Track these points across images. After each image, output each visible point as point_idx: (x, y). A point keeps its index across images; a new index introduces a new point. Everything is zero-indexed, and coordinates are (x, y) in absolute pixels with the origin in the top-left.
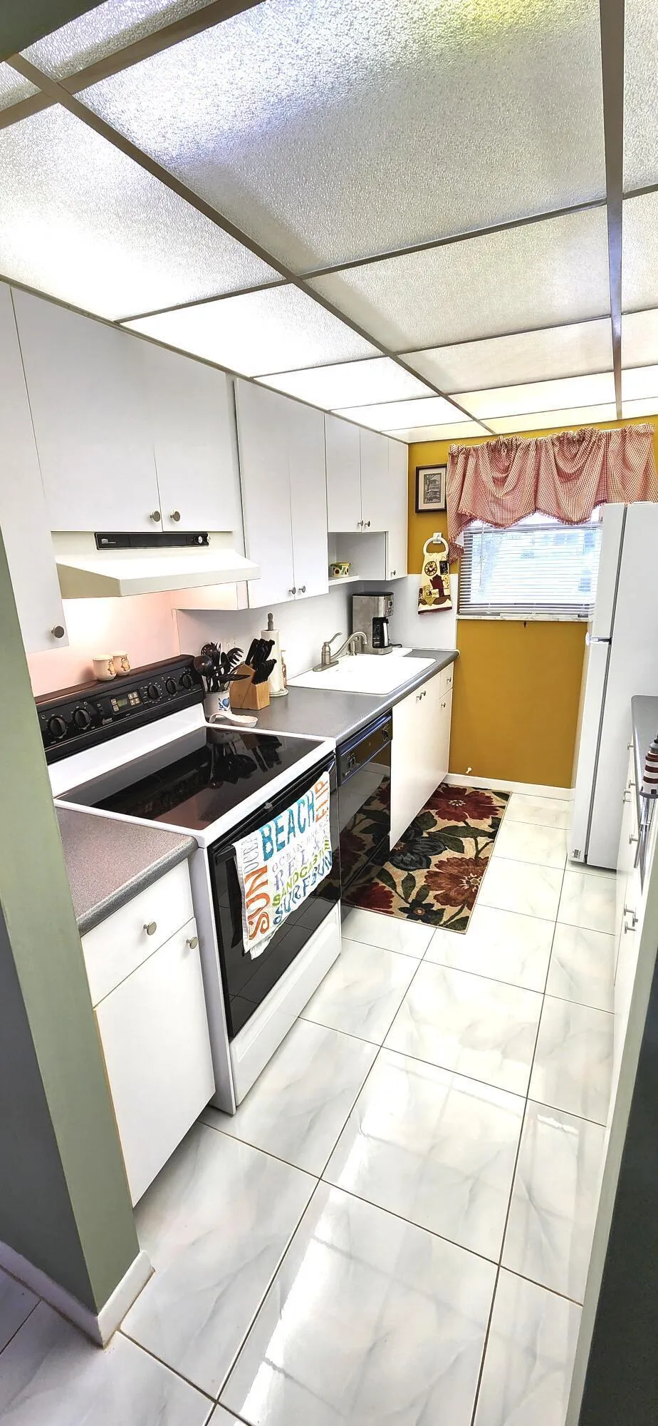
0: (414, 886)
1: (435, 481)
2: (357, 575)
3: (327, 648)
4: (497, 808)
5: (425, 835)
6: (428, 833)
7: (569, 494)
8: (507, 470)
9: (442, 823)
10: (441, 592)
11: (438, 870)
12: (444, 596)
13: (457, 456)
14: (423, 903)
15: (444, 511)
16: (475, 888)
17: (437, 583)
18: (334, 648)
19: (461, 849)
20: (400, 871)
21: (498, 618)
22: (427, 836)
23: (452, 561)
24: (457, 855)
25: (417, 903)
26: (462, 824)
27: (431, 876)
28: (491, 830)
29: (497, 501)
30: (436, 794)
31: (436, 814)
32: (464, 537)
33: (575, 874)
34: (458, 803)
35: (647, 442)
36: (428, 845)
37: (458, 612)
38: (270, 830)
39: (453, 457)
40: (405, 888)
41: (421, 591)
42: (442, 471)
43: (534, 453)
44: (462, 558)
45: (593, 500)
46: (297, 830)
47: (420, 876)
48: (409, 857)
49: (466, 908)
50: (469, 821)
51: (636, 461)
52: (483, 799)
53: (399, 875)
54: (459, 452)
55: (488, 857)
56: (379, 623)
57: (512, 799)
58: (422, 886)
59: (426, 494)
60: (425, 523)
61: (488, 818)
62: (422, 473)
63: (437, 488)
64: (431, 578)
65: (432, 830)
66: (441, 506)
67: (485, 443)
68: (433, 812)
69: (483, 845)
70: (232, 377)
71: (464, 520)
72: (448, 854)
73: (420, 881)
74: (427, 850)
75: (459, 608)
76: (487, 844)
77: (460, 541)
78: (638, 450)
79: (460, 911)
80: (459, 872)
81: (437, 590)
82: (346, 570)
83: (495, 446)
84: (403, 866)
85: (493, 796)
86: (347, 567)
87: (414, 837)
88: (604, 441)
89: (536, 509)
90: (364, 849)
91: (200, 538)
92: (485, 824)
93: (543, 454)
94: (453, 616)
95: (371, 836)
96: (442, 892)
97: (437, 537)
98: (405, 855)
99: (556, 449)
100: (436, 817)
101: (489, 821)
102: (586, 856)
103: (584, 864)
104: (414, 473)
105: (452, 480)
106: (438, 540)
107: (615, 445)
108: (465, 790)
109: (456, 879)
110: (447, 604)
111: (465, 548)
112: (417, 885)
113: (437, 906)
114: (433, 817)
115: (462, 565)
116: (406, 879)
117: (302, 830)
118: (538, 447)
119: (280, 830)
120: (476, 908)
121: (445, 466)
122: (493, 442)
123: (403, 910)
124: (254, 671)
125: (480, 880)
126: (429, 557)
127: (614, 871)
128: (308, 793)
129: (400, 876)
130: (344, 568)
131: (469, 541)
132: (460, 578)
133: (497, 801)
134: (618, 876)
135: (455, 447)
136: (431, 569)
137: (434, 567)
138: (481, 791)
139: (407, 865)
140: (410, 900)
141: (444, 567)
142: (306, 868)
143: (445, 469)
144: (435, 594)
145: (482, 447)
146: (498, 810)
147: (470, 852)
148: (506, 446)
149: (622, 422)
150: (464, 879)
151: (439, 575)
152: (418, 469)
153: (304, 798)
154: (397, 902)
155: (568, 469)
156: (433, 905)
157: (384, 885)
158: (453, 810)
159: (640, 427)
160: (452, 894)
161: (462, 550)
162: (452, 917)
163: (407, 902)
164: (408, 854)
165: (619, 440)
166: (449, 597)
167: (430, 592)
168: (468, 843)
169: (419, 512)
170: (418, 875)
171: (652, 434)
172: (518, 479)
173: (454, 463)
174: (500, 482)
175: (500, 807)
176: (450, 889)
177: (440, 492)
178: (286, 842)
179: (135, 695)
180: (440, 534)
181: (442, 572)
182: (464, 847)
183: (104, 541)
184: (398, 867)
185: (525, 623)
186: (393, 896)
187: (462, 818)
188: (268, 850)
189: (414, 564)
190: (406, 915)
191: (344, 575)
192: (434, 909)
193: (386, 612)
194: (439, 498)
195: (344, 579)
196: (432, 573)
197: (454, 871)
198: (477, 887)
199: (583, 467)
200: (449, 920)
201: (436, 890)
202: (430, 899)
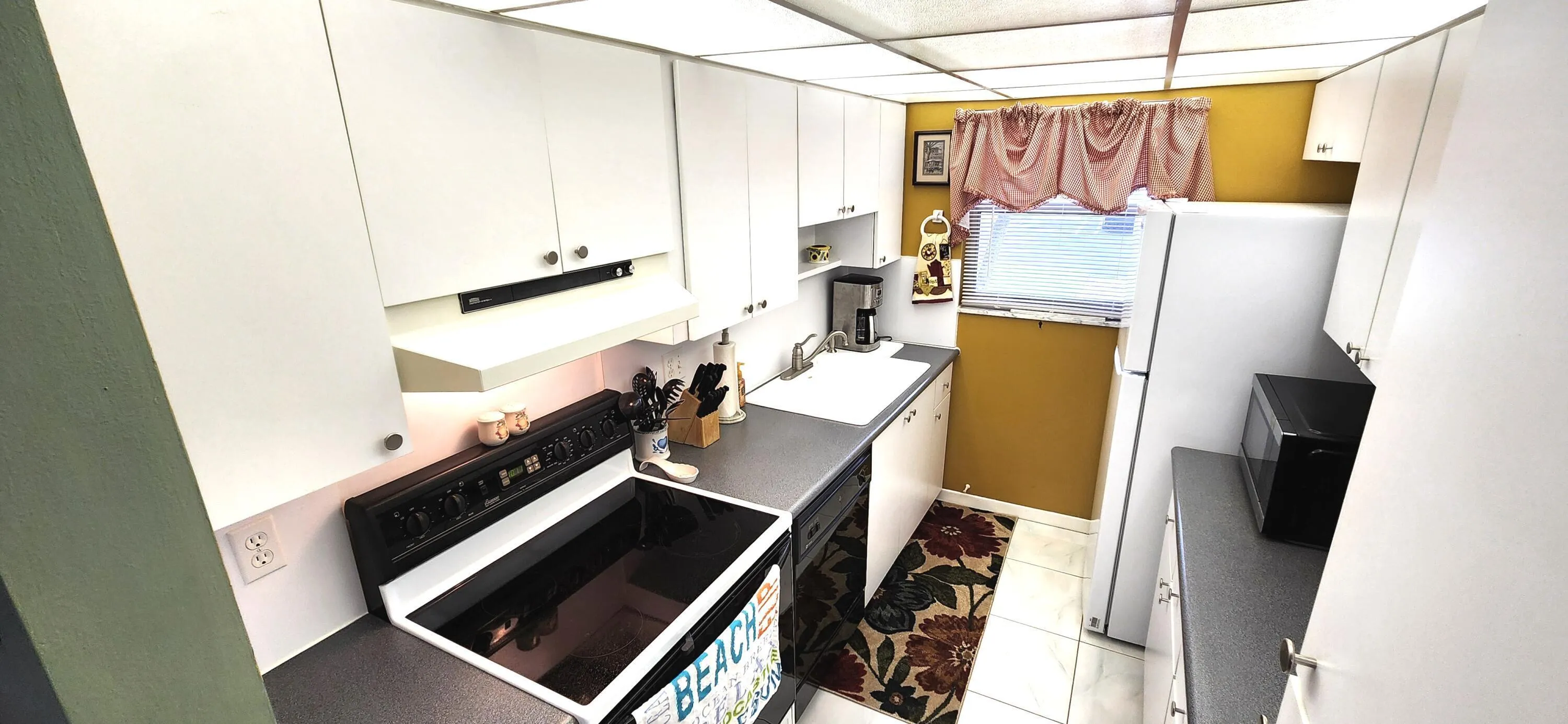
0: (892, 658)
1: (937, 149)
2: (839, 260)
3: (799, 350)
4: (1000, 541)
5: (910, 578)
6: (914, 575)
7: (1100, 175)
8: (1025, 142)
9: (933, 561)
10: (940, 281)
11: (922, 634)
12: (943, 285)
13: (965, 123)
14: (902, 685)
15: (947, 185)
16: (967, 665)
17: (936, 269)
18: (808, 349)
19: (951, 602)
20: (876, 634)
21: (1008, 314)
22: (913, 580)
23: (955, 245)
24: (948, 611)
25: (894, 685)
26: (955, 564)
27: (914, 642)
28: (990, 575)
29: (1011, 179)
30: (928, 517)
31: (925, 546)
32: (971, 217)
33: (1091, 650)
34: (952, 530)
35: (1200, 120)
36: (913, 593)
37: (960, 303)
38: (689, 680)
39: (960, 123)
40: (881, 661)
41: (916, 277)
42: (946, 138)
43: (1059, 125)
44: (968, 241)
45: (1130, 185)
46: (730, 662)
47: (900, 640)
48: (888, 612)
49: (955, 697)
50: (965, 559)
51: (1186, 141)
52: (983, 527)
53: (874, 639)
54: (967, 119)
55: (985, 617)
56: (864, 315)
57: (1018, 527)
58: (903, 658)
59: (926, 163)
60: (923, 197)
61: (987, 555)
62: (922, 139)
63: (940, 158)
64: (929, 263)
65: (919, 571)
66: (942, 179)
67: (999, 110)
68: (922, 543)
69: (980, 597)
70: (671, 58)
71: (970, 200)
72: (937, 609)
73: (900, 651)
74: (911, 601)
75: (961, 299)
76: (985, 596)
77: (965, 223)
78: (1189, 130)
79: (947, 701)
80: (949, 638)
81: (936, 278)
82: (825, 255)
83: (1011, 114)
84: (881, 626)
85: (995, 523)
86: (827, 252)
87: (897, 580)
88: (1146, 115)
89: (1059, 191)
90: (835, 597)
91: (619, 270)
92: (982, 565)
93: (1070, 126)
94: (953, 309)
95: (844, 576)
96: (925, 668)
97: (937, 215)
98: (884, 608)
99: (1087, 122)
100: (925, 552)
101: (988, 560)
102: (1106, 627)
103: (1104, 635)
104: (912, 139)
105: (956, 153)
106: (938, 219)
107: (1160, 120)
108: (961, 511)
109: (943, 649)
110: (947, 295)
111: (971, 229)
112: (896, 656)
113: (919, 693)
114: (921, 550)
115: (967, 249)
116: (883, 645)
117: (736, 659)
118: (1065, 118)
119: (701, 675)
120: (968, 696)
121: (949, 133)
122: (1009, 110)
123: (876, 695)
124: (699, 402)
125: (974, 653)
126: (927, 239)
127: (1142, 648)
128: (748, 608)
129: (875, 641)
130: (824, 253)
131: (975, 222)
132: (963, 264)
133: (999, 531)
134: (1147, 656)
135: (962, 111)
136: (929, 253)
137: (932, 250)
138: (981, 514)
139: (885, 623)
140: (886, 681)
141: (945, 251)
142: (742, 702)
143: (949, 136)
144: (933, 282)
145: (996, 114)
146: (1000, 544)
147: (963, 610)
148: (1025, 116)
149: (1171, 94)
150: (954, 650)
151: (939, 260)
152: (917, 134)
153: (741, 617)
154: (871, 683)
155: (1102, 146)
156: (912, 690)
157: (856, 653)
158: (946, 542)
159: (1192, 100)
160: (939, 672)
161: (967, 234)
162: (937, 711)
163: (882, 683)
164: (888, 607)
165: (1165, 116)
166: (949, 287)
167: (927, 280)
168: (961, 592)
169: (916, 184)
170: (897, 641)
171: (1207, 110)
172: (1039, 154)
173: (961, 131)
174: (1016, 157)
175: (1002, 539)
176: (936, 665)
177: (943, 163)
178: (712, 686)
179: (535, 458)
180: (942, 211)
181: (942, 257)
182: (956, 598)
183: (473, 301)
184: (874, 627)
185: (1040, 323)
186: (865, 673)
187: (955, 555)
188: (685, 707)
189: (908, 245)
190: (880, 704)
191: (823, 262)
192: (915, 696)
193: (872, 302)
194: (942, 170)
195: (824, 266)
196: (930, 258)
197: (942, 636)
198: (970, 665)
199: (1120, 143)
200: (933, 716)
201: (919, 666)
202: (910, 681)
